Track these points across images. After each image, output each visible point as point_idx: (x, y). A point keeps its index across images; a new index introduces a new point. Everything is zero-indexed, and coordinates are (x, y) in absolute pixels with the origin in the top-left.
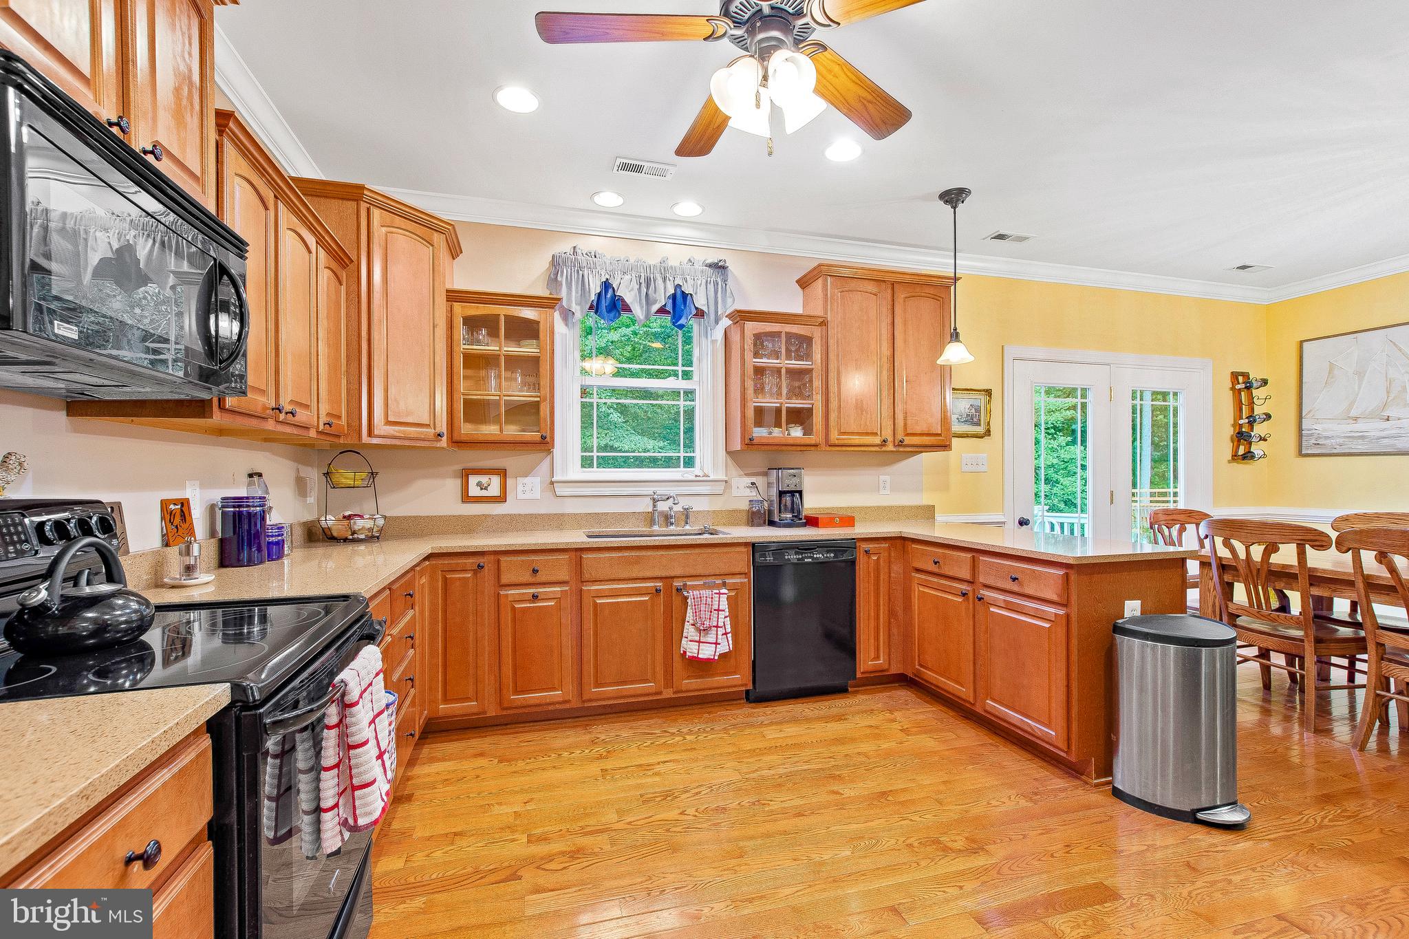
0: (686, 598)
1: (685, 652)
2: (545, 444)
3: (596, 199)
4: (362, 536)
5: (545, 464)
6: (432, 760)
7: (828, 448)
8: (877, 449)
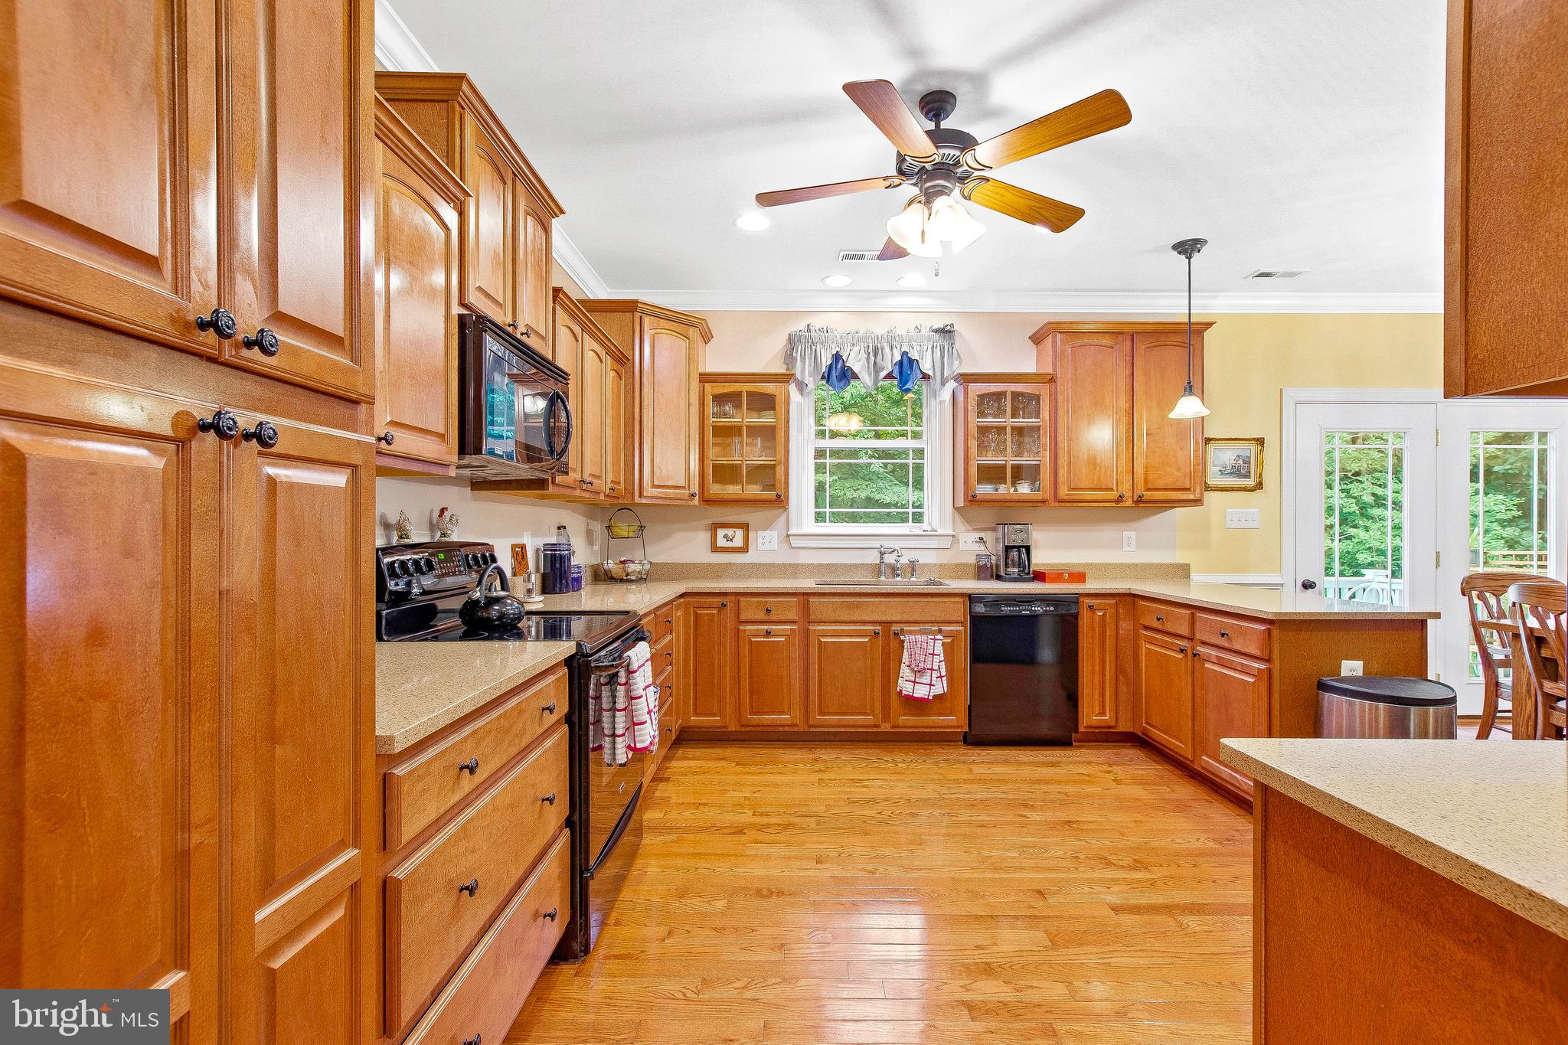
0: (903, 641)
1: (901, 691)
2: (780, 502)
3: (827, 281)
4: (634, 578)
5: (783, 518)
6: (685, 759)
7: (1057, 504)
8: (1113, 504)
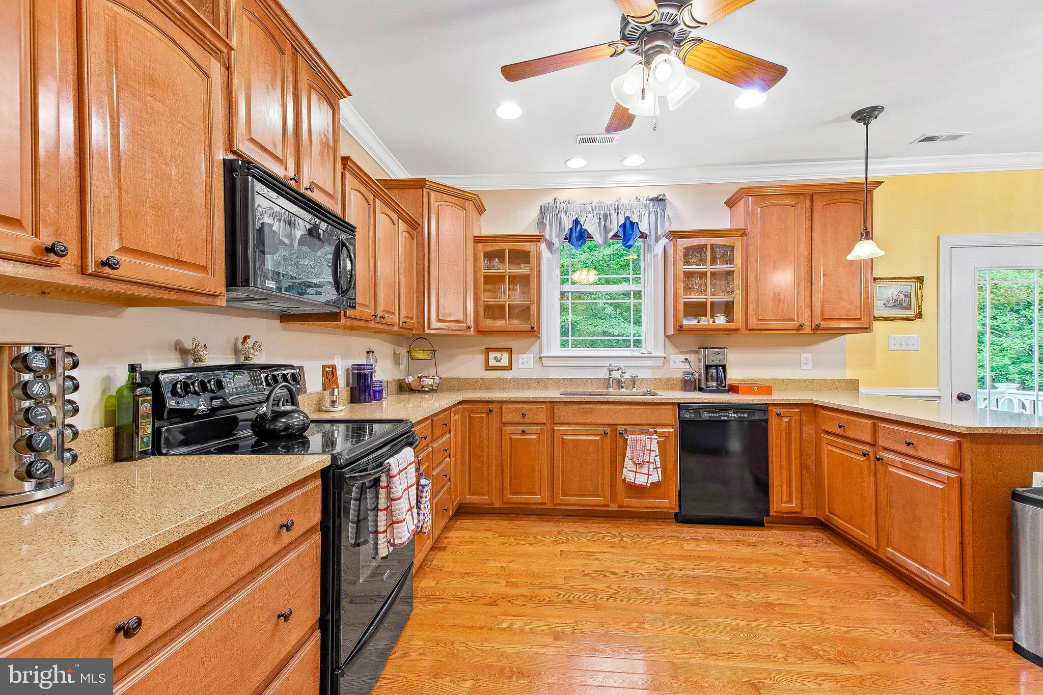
0: (626, 440)
1: (625, 478)
2: (534, 332)
3: (569, 164)
4: (427, 389)
5: (536, 346)
6: (461, 529)
7: (748, 332)
8: (794, 332)
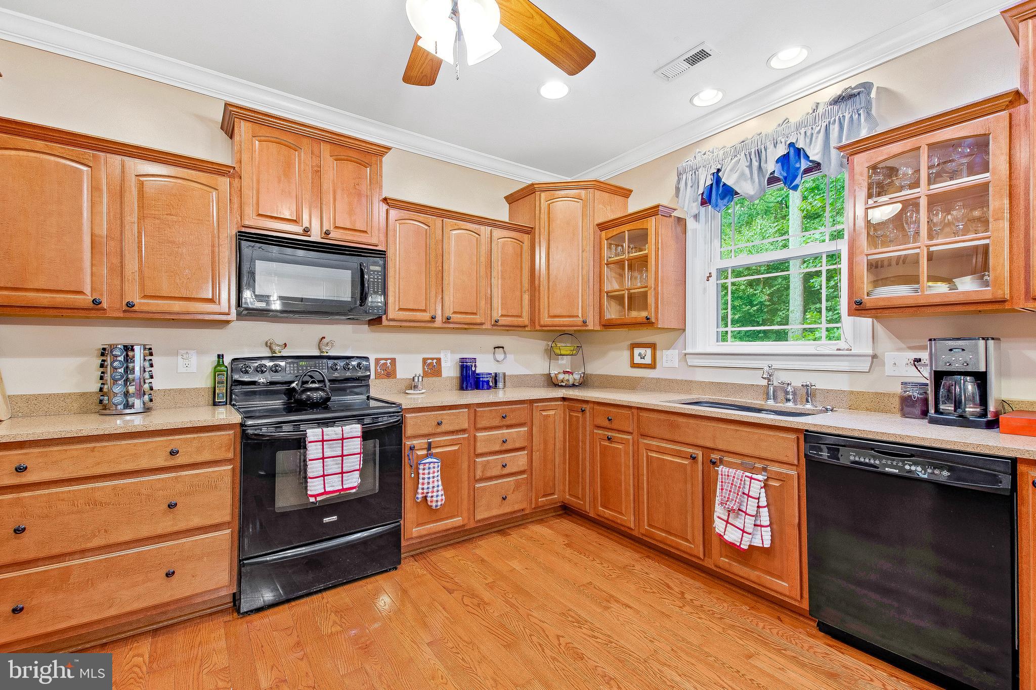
0: (718, 473)
3: (696, 101)
4: (564, 384)
